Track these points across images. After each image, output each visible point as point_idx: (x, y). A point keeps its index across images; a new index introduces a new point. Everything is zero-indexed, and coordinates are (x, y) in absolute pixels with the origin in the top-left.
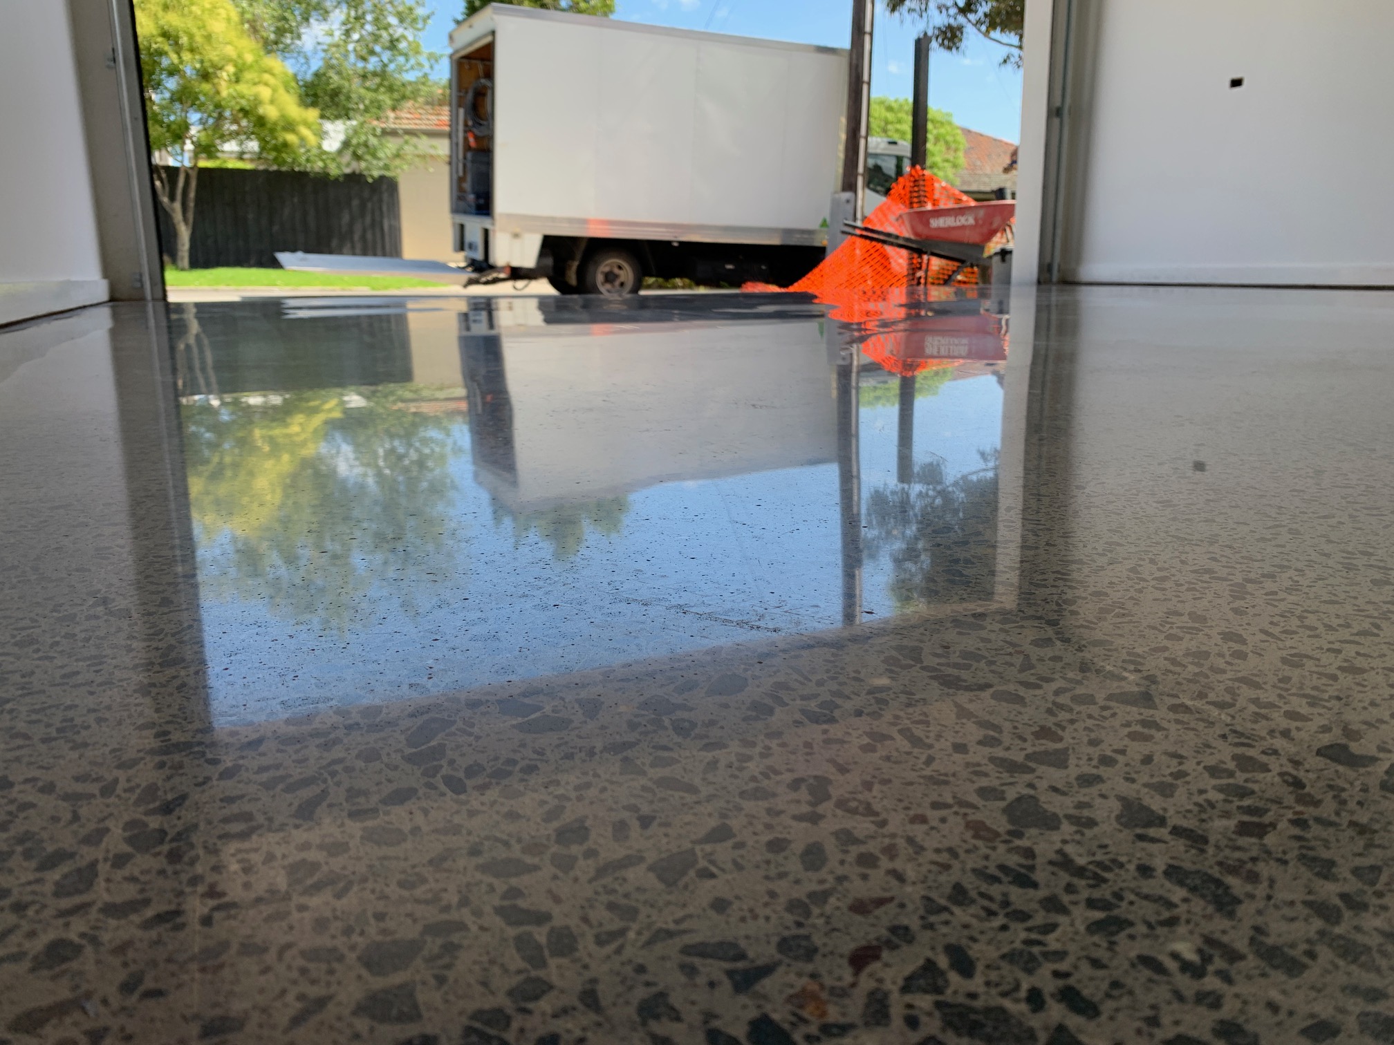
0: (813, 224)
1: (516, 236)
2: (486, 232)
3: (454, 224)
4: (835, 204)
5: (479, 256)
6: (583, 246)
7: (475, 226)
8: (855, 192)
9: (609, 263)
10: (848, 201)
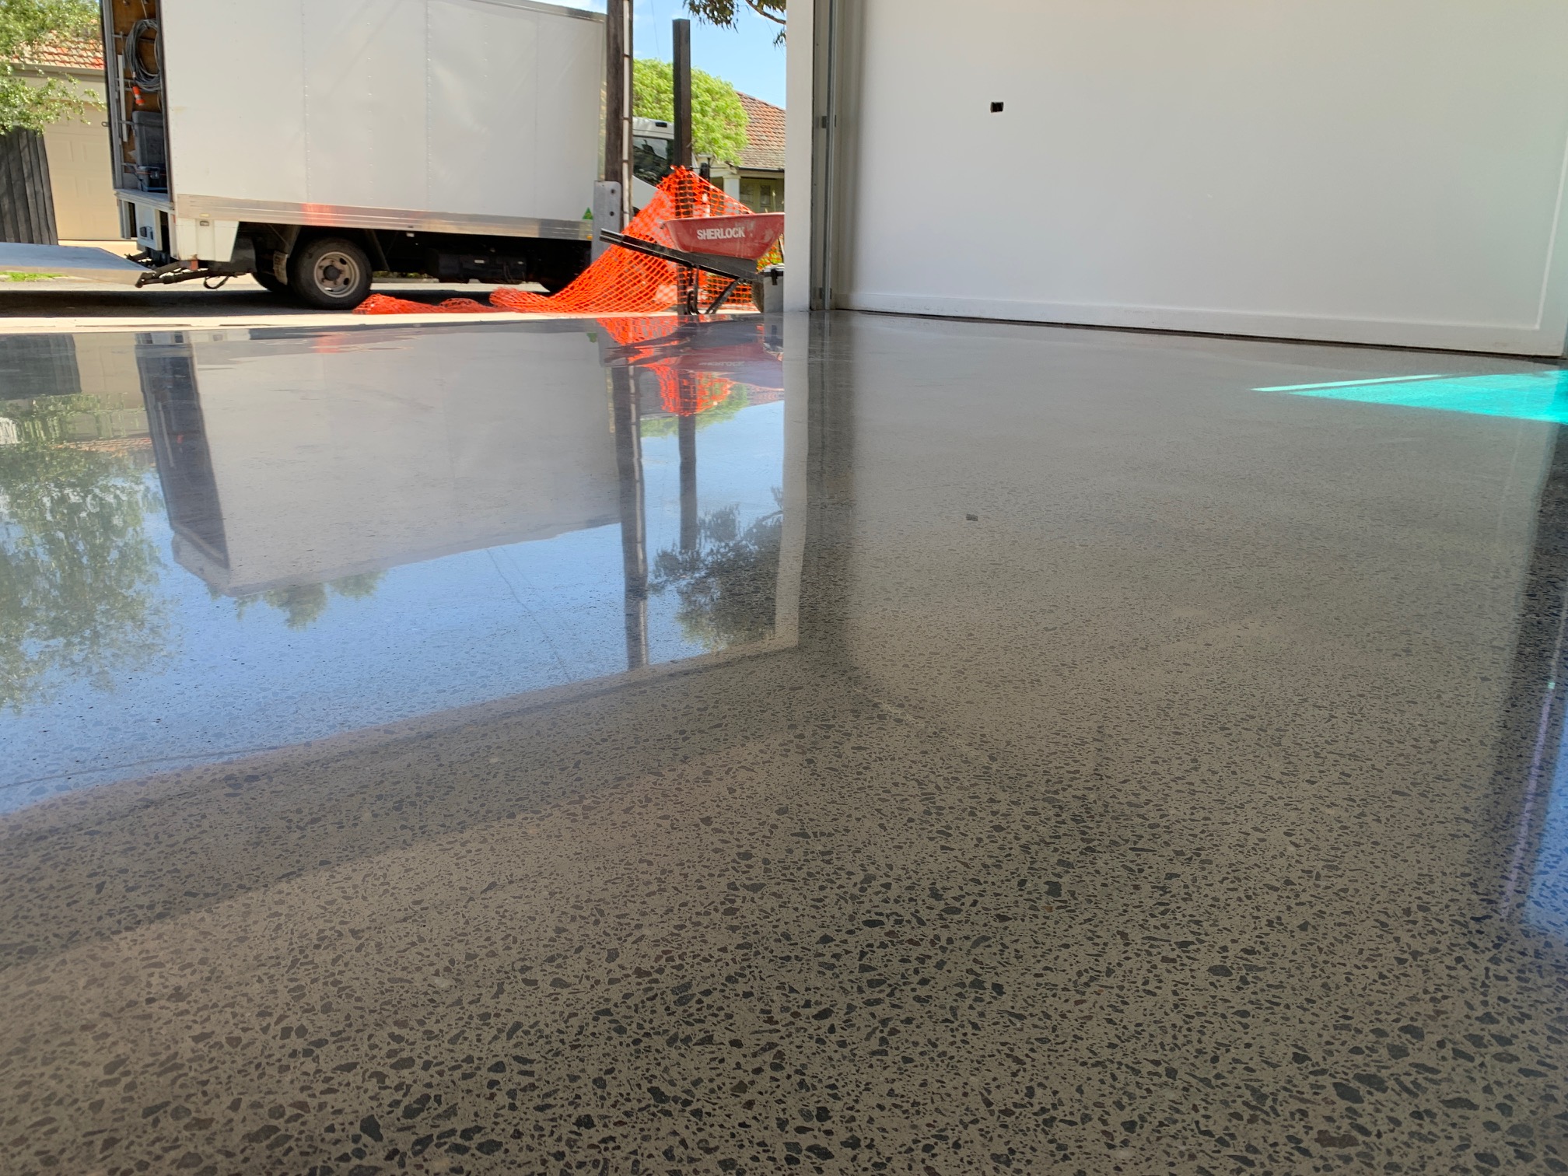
0: (576, 216)
1: (204, 223)
2: (164, 217)
3: (119, 202)
4: (599, 195)
5: (157, 245)
6: (294, 237)
7: (148, 209)
8: (621, 183)
9: (329, 256)
10: (613, 191)
